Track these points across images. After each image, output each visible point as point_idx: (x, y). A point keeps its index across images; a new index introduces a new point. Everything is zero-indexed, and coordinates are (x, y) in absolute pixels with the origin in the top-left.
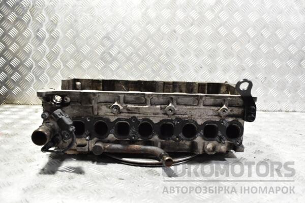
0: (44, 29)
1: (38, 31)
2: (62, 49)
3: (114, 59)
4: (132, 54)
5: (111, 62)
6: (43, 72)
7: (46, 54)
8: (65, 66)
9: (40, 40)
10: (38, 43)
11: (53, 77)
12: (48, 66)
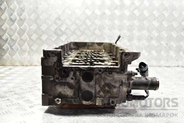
0: (15, 13)
1: (12, 15)
2: (28, 27)
3: (64, 33)
4: (76, 29)
5: (61, 35)
6: (15, 43)
7: (17, 30)
8: (30, 38)
9: (13, 21)
10: (11, 23)
11: (22, 46)
12: (19, 39)
